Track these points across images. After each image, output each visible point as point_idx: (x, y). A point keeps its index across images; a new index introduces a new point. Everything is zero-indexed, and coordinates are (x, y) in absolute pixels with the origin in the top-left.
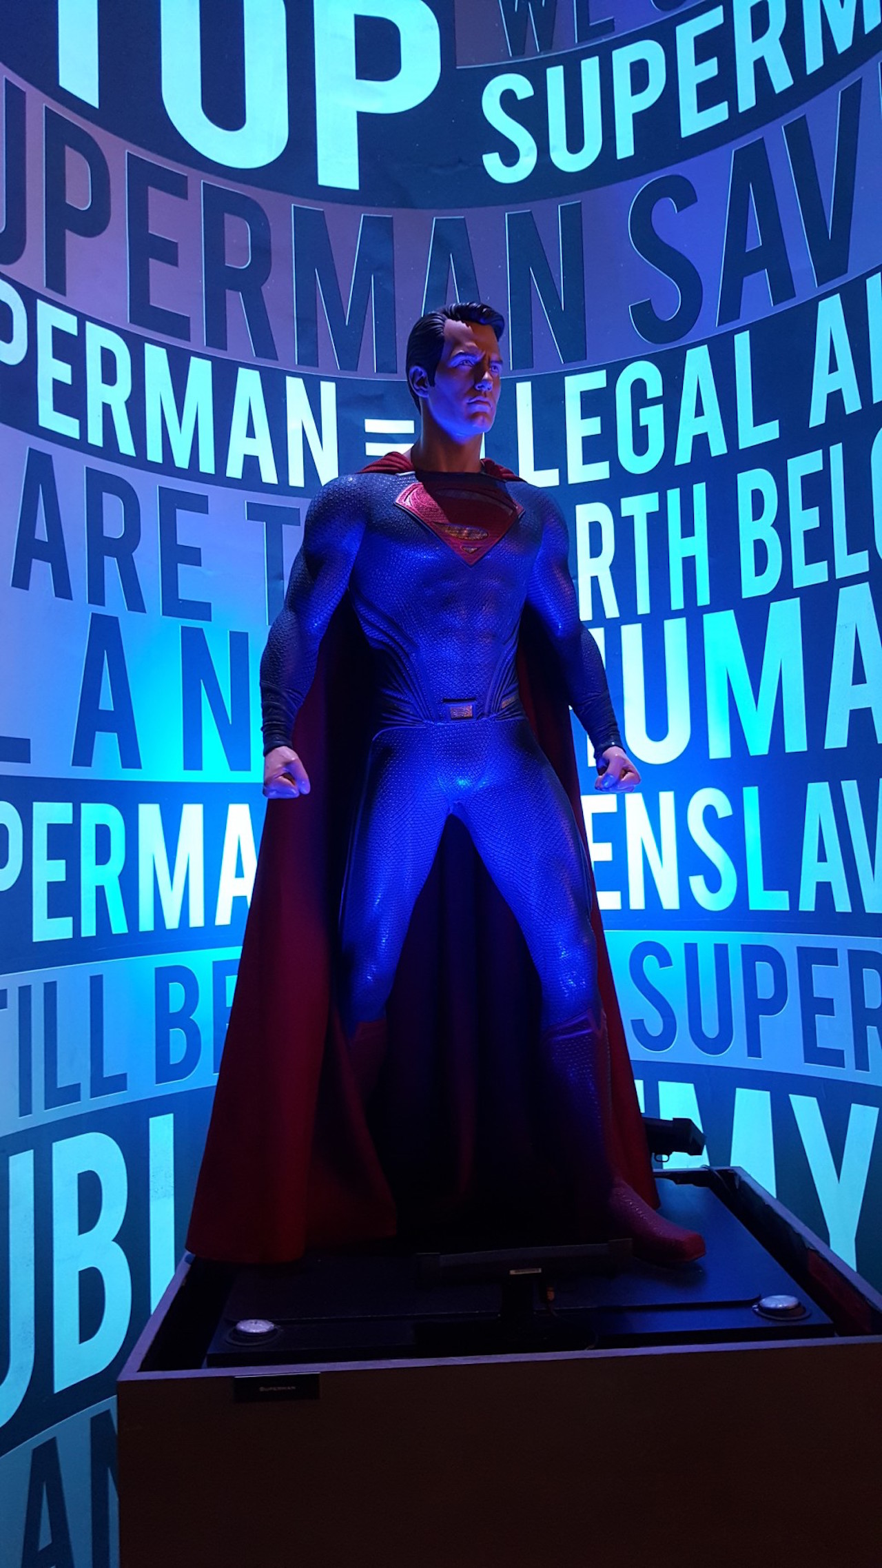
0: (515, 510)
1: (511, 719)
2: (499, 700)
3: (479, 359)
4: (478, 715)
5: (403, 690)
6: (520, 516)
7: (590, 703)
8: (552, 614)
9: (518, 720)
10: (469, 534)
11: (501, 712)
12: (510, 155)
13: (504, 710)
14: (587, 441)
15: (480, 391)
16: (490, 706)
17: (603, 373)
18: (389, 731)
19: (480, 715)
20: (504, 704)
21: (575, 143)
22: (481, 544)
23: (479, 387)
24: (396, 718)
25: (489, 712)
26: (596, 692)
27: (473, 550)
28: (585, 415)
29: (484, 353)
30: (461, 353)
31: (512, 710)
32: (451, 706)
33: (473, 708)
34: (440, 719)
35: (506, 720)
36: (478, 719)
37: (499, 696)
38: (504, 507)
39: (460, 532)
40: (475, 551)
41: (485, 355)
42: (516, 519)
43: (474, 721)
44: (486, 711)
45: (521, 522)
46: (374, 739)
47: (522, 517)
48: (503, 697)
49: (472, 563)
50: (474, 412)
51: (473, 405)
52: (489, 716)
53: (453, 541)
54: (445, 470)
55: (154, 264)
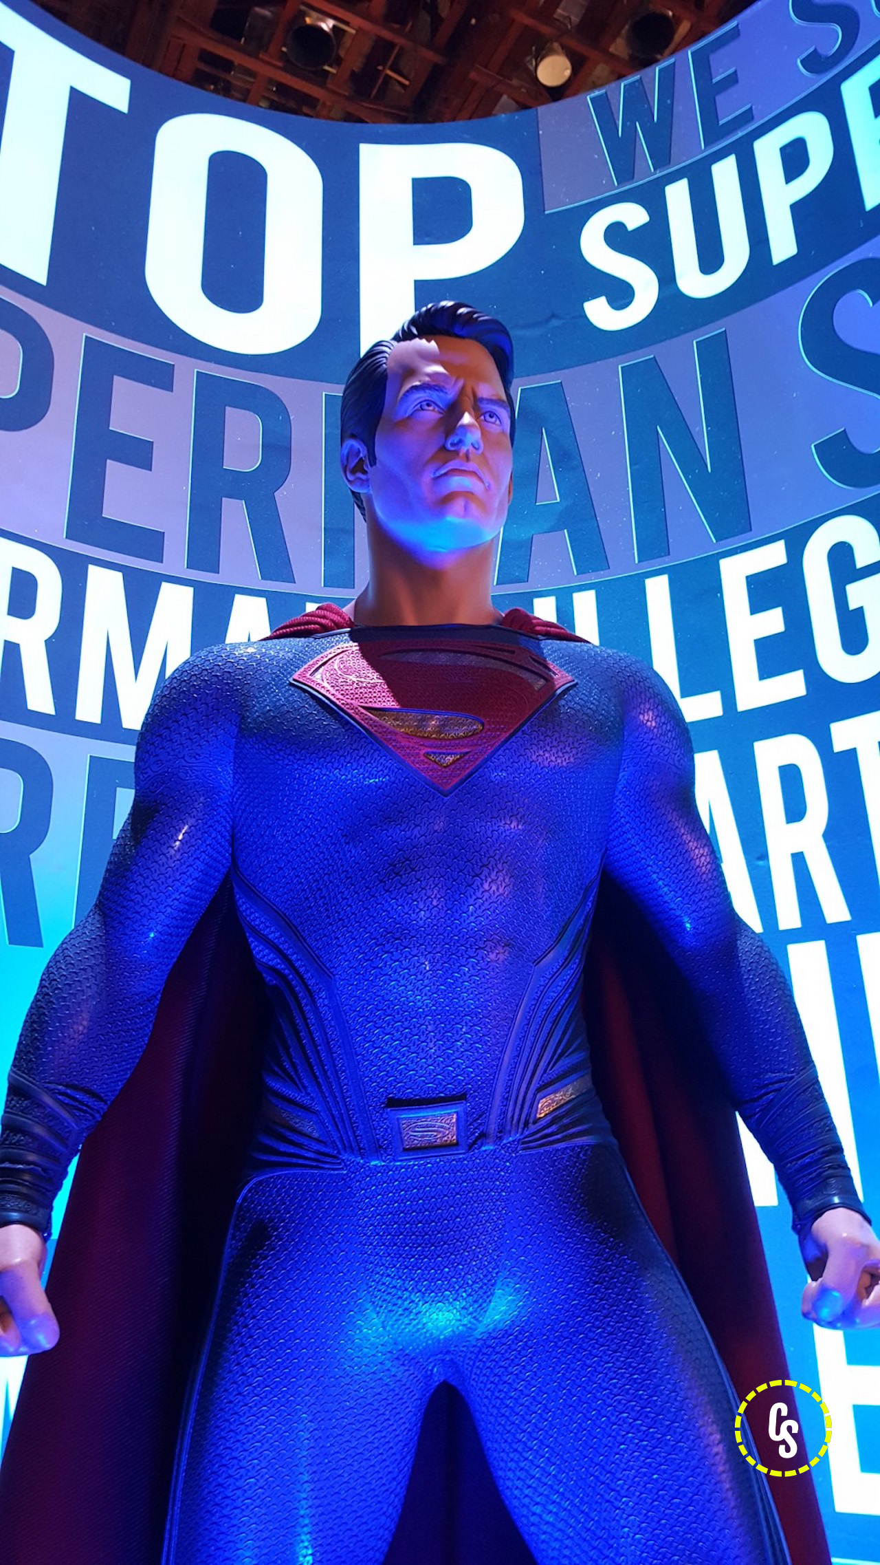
0: (549, 680)
1: (562, 1145)
2: (530, 1095)
3: (451, 395)
4: (471, 1134)
5: (300, 1079)
6: (559, 692)
7: (771, 1096)
8: (666, 898)
9: (582, 1147)
10: (441, 728)
11: (532, 1128)
12: (621, 294)
13: (543, 1123)
14: (763, 646)
15: (457, 453)
16: (503, 1113)
17: (780, 546)
18: (267, 1181)
19: (478, 1138)
20: (545, 1107)
21: (710, 258)
22: (466, 746)
23: (452, 444)
24: (283, 1147)
25: (502, 1130)
26: (782, 1070)
27: (450, 759)
28: (757, 605)
29: (460, 384)
30: (415, 388)
31: (565, 1121)
32: (406, 1115)
33: (458, 1120)
34: (378, 1150)
35: (547, 1148)
36: (470, 1147)
37: (528, 1088)
38: (525, 675)
39: (422, 723)
40: (454, 762)
41: (463, 388)
42: (550, 696)
43: (461, 1153)
44: (493, 1128)
45: (563, 702)
46: (239, 1201)
47: (564, 692)
48: (539, 1090)
49: (449, 787)
50: (446, 492)
51: (442, 479)
52: (500, 1138)
53: (404, 743)
54: (411, 620)
55: (114, 469)
